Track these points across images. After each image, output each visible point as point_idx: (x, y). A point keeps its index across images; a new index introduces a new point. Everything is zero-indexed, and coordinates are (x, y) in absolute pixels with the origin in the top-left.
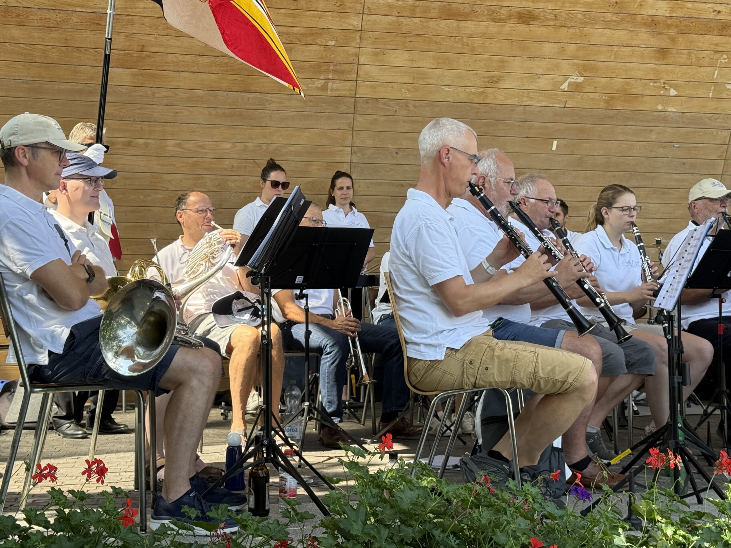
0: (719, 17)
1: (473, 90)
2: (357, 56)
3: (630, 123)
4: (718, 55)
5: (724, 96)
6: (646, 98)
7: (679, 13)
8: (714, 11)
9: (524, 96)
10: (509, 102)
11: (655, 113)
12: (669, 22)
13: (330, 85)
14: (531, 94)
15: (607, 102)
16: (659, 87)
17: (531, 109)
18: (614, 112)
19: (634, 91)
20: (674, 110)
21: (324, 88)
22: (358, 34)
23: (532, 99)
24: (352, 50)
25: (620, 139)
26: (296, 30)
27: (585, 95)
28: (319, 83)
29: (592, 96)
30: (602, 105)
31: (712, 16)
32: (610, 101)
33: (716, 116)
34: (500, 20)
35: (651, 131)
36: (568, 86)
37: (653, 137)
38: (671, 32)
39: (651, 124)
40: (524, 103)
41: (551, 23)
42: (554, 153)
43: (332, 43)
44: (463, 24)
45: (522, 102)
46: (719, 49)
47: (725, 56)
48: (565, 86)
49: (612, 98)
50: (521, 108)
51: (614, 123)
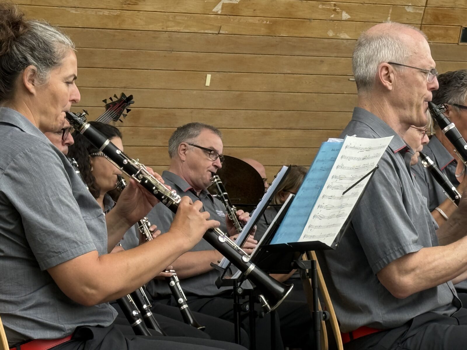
1: (106, 13)
3: (297, 53)
6: (314, 23)
9: (169, 21)
10: (152, 27)
11: (326, 40)
14: (177, 18)
15: (269, 27)
16: (329, 10)
17: (179, 35)
18: (278, 39)
19: (300, 14)
20: (348, 37)
23: (178, 23)
25: (286, 71)
27: (243, 20)
29: (251, 20)
30: (263, 31)
32: (272, 26)
35: (322, 61)
36: (222, 9)
37: (325, 69)
39: (322, 54)
40: (169, 29)
42: (207, 89)
45: (167, 27)
48: (218, 8)
49: (275, 23)
50: (166, 35)
51: (278, 52)
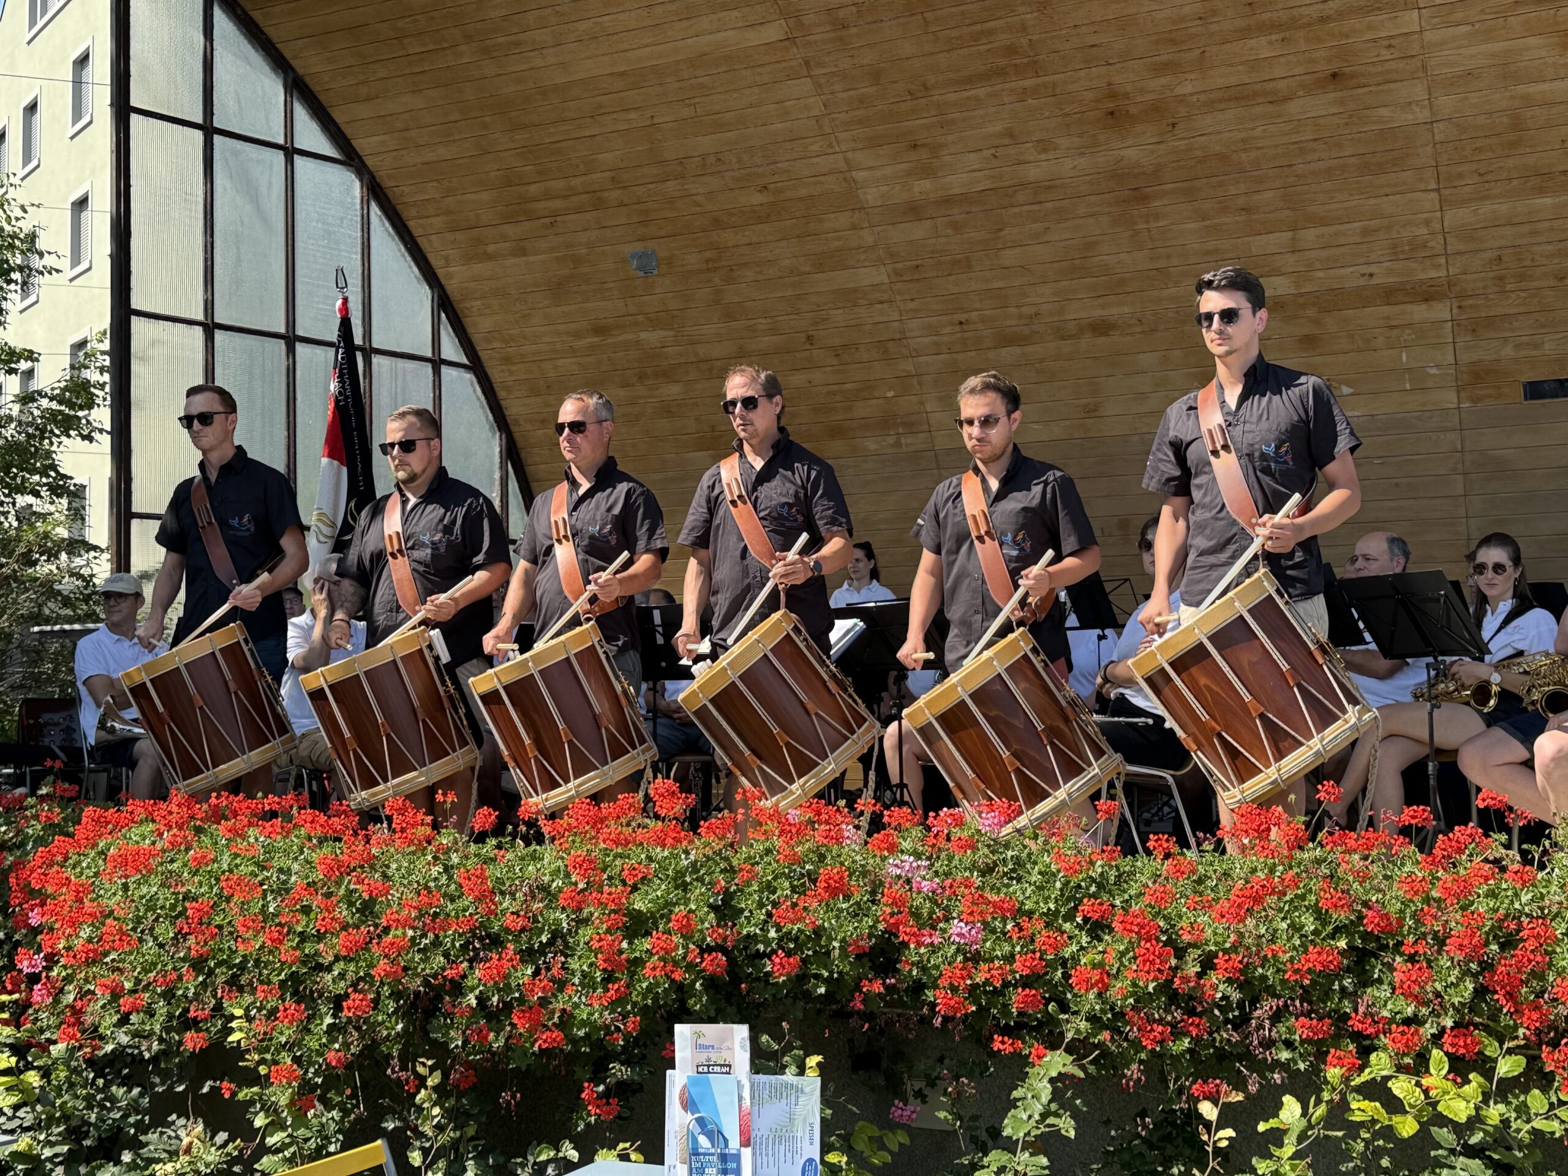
0: (1374, 281)
1: (1069, 423)
2: (921, 403)
4: (1395, 332)
5: (1430, 384)
7: (1309, 288)
8: (1363, 275)
12: (1301, 300)
13: (903, 440)
21: (898, 444)
22: (915, 381)
24: (914, 399)
26: (848, 386)
28: (891, 440)
31: (1362, 282)
33: (1427, 414)
34: (1070, 337)
38: (1310, 312)
41: (1139, 329)
43: (890, 394)
44: (1028, 349)
46: (1394, 323)
47: (1407, 331)
